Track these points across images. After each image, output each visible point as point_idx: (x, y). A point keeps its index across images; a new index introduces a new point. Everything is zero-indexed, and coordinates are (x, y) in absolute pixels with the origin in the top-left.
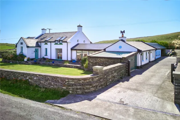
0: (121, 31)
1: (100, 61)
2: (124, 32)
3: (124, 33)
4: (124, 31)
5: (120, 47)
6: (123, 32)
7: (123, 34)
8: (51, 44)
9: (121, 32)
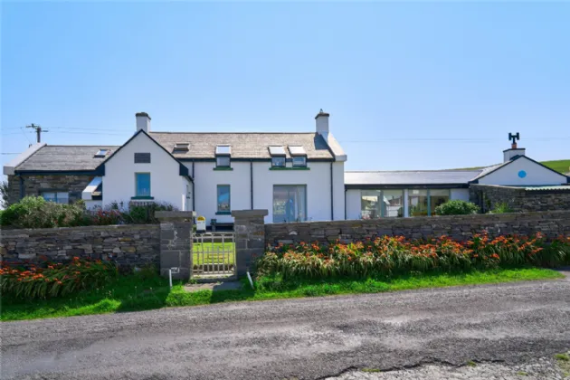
0: (510, 134)
1: (557, 201)
2: (518, 136)
3: (518, 139)
4: (518, 134)
5: (522, 174)
6: (514, 137)
7: (514, 143)
8: (251, 169)
9: (511, 136)
